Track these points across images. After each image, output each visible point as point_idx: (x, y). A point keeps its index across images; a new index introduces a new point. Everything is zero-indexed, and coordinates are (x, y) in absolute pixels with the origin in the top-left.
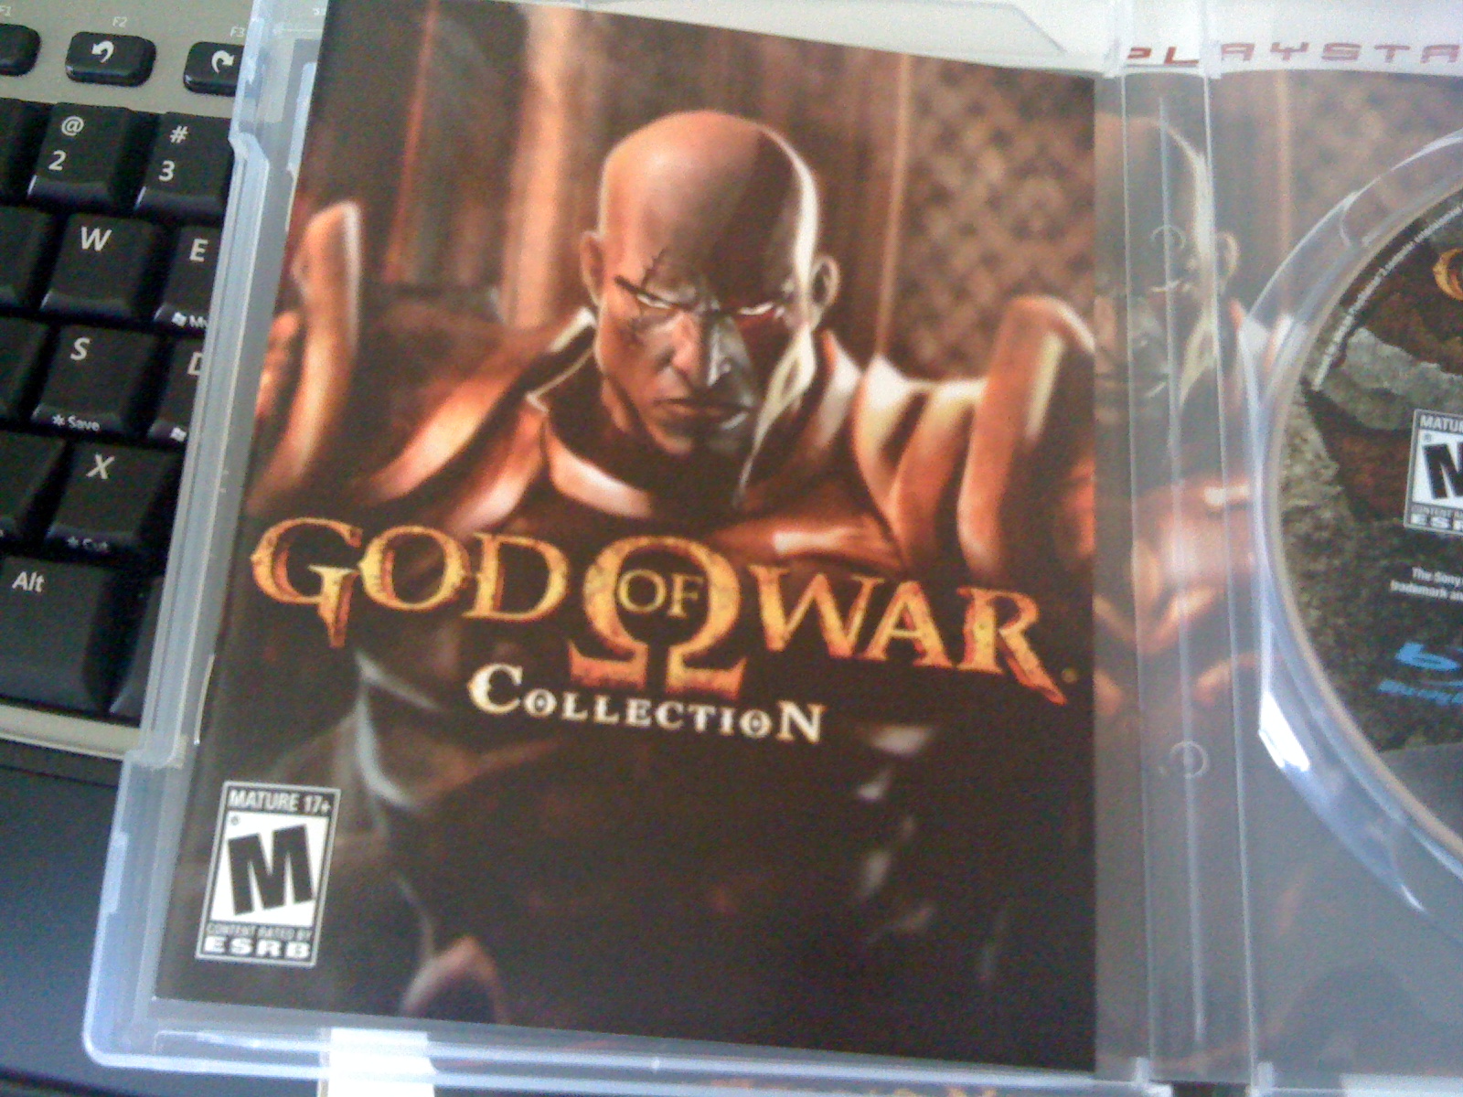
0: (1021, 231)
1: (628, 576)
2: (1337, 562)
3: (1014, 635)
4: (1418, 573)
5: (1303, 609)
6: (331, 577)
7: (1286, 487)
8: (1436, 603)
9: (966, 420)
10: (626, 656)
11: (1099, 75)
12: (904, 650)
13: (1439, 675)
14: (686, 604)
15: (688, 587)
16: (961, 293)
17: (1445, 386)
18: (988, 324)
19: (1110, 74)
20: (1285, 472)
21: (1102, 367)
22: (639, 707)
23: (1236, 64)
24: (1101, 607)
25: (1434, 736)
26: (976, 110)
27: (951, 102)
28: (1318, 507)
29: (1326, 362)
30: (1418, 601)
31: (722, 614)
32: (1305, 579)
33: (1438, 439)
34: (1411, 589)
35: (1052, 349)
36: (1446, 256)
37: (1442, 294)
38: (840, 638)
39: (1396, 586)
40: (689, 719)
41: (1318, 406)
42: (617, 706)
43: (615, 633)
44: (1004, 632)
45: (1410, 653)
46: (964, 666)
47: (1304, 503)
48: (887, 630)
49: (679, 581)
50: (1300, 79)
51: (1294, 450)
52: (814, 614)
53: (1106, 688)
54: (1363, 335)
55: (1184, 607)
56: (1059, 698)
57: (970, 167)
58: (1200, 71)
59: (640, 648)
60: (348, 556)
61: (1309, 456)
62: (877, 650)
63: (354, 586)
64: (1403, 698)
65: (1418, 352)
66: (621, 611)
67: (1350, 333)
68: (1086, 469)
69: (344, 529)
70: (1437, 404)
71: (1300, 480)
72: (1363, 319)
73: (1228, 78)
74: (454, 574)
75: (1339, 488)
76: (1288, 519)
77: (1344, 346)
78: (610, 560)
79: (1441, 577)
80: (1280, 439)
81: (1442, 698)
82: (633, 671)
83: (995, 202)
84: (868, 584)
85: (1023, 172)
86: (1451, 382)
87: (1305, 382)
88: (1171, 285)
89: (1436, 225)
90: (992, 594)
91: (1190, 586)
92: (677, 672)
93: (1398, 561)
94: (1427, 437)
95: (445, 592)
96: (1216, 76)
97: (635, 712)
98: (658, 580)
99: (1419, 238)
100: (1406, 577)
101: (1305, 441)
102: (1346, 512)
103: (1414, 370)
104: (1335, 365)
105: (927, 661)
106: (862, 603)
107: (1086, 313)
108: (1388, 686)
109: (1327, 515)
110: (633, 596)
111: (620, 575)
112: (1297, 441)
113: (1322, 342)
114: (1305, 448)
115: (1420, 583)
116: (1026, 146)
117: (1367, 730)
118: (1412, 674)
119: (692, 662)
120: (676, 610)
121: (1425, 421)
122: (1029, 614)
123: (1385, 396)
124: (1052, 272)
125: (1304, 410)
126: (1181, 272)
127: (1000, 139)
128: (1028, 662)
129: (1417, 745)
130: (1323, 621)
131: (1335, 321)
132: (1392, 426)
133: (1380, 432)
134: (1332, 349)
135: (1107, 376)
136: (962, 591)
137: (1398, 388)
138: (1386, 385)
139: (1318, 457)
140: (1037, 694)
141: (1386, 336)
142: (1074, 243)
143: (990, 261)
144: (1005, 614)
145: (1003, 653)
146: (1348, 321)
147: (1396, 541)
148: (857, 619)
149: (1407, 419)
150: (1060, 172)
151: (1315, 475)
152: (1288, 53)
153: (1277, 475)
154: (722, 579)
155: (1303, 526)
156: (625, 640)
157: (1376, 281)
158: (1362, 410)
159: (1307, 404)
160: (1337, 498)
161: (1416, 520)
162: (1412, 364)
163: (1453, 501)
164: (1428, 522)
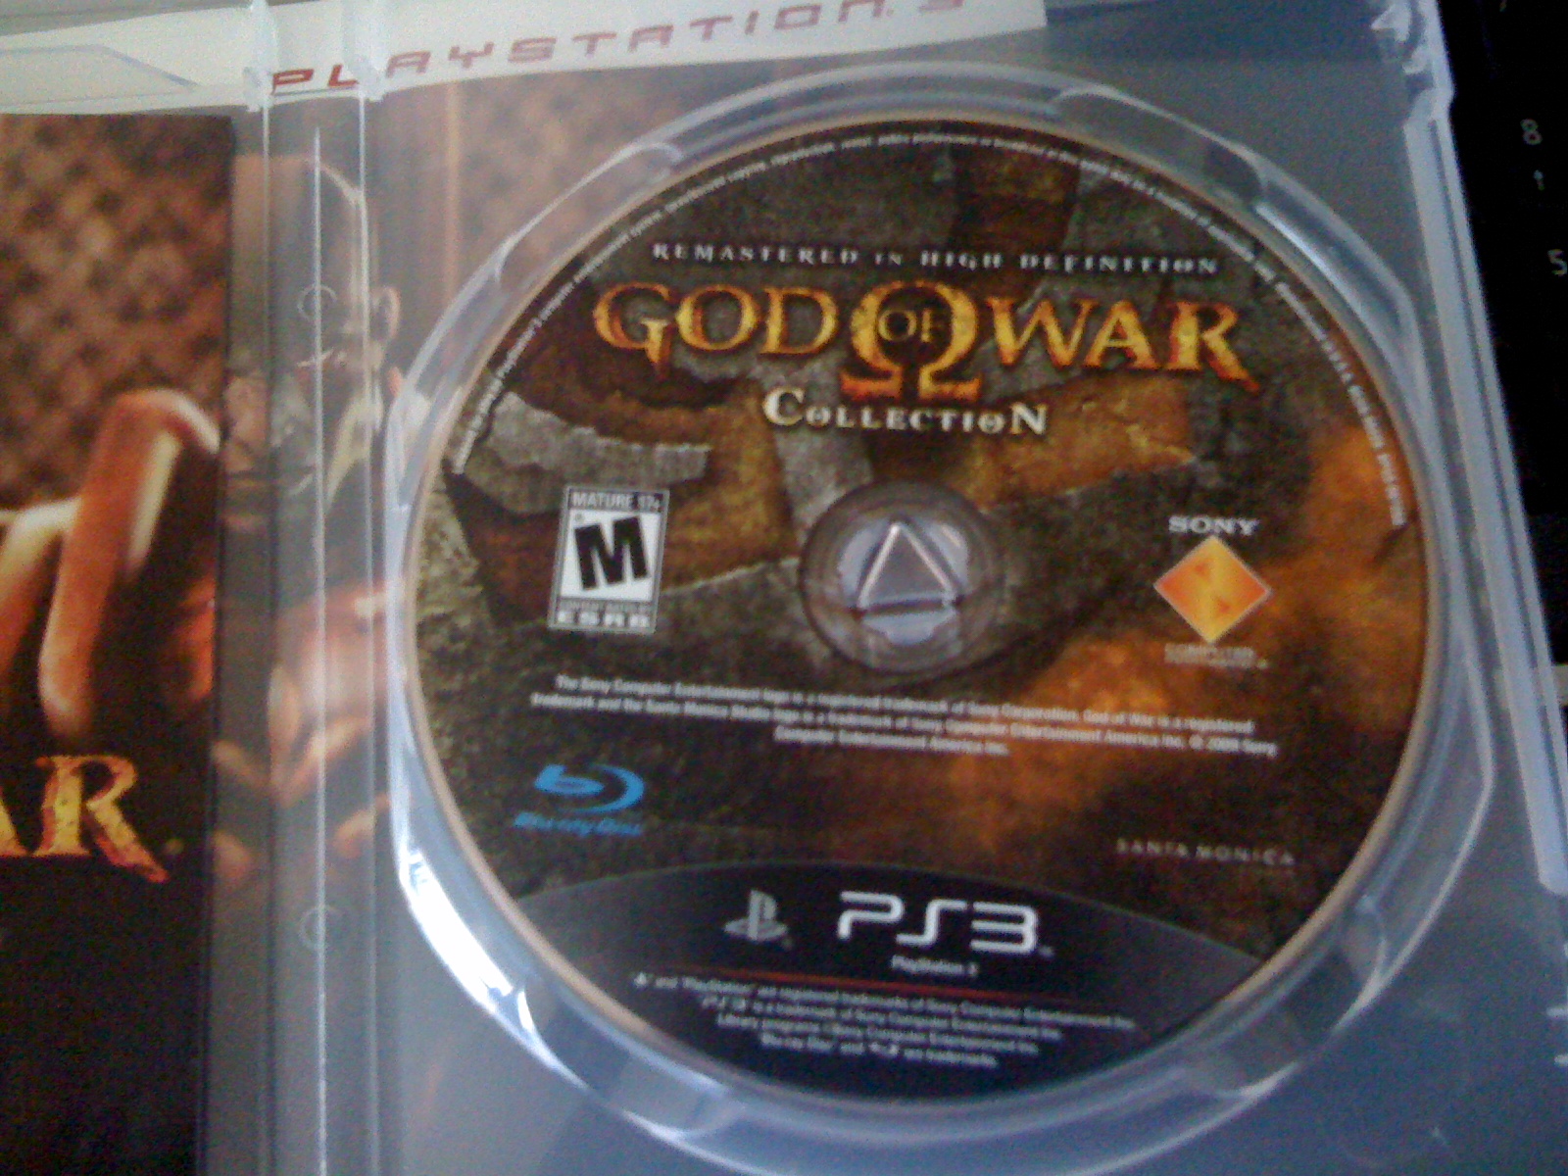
0: (130, 313)
2: (473, 678)
3: (105, 809)
4: (564, 681)
5: (438, 735)
7: (422, 594)
8: (581, 715)
9: (53, 552)
11: (240, 110)
13: (580, 801)
16: (51, 397)
17: (600, 453)
18: (84, 432)
19: (253, 108)
20: (421, 577)
21: (237, 463)
23: (407, 79)
25: (573, 875)
26: (79, 171)
27: (47, 167)
28: (454, 613)
29: (470, 437)
30: (560, 715)
32: (438, 700)
33: (590, 518)
34: (554, 701)
35: (165, 452)
36: (609, 295)
37: (604, 344)
39: (538, 699)
41: (459, 491)
44: (92, 805)
45: (551, 778)
47: (439, 610)
51: (431, 548)
53: (230, 852)
54: (513, 400)
55: (321, 747)
56: (159, 875)
57: (69, 243)
61: (448, 553)
64: (540, 833)
65: (571, 416)
67: (496, 403)
68: (204, 594)
70: (590, 477)
71: (436, 584)
72: (512, 382)
75: (479, 589)
76: (423, 630)
77: (491, 416)
79: (588, 684)
80: (419, 535)
81: (584, 828)
83: (98, 280)
85: (135, 240)
86: (608, 448)
87: (446, 464)
88: (319, 358)
89: (598, 260)
90: (79, 760)
91: (331, 718)
93: (541, 669)
94: (579, 517)
99: (578, 279)
100: (549, 687)
101: (443, 535)
102: (486, 616)
103: (567, 438)
104: (479, 442)
107: (215, 404)
108: (526, 820)
109: (464, 622)
112: (436, 537)
113: (467, 413)
114: (444, 544)
115: (565, 692)
116: (139, 208)
117: (500, 872)
118: (552, 803)
121: (577, 498)
122: (125, 778)
123: (534, 471)
124: (165, 359)
125: (444, 499)
127: (107, 204)
129: (556, 888)
130: (456, 749)
131: (482, 385)
132: (542, 507)
133: (532, 517)
134: (477, 422)
135: (247, 475)
136: (42, 762)
137: (549, 460)
138: (535, 459)
139: (458, 553)
141: (537, 400)
142: (198, 319)
143: (89, 354)
145: (89, 830)
146: (496, 385)
147: (539, 645)
149: (557, 496)
150: (181, 235)
151: (454, 574)
152: (468, 59)
153: (415, 575)
155: (439, 639)
157: (528, 335)
158: (506, 490)
159: (448, 492)
160: (475, 601)
161: (562, 619)
162: (565, 430)
163: (604, 590)
164: (576, 619)
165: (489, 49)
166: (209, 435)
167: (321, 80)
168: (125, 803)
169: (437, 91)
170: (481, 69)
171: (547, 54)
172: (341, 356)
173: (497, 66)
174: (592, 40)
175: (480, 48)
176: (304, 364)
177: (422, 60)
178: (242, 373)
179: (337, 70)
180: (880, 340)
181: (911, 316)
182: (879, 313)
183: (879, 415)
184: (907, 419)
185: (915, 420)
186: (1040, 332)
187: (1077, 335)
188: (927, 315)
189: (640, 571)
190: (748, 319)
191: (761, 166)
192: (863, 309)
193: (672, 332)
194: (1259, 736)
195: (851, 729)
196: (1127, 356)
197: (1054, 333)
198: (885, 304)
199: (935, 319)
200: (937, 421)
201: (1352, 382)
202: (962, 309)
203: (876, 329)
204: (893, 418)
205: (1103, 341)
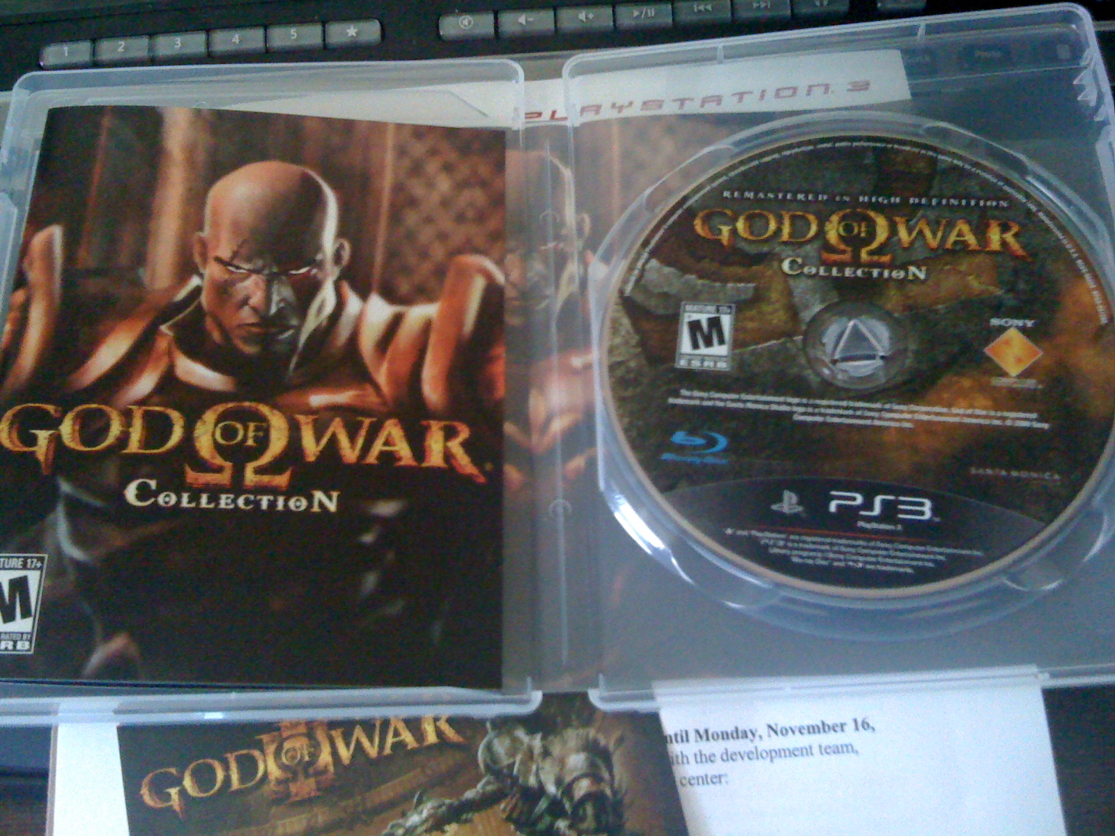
0: (460, 218)
1: (221, 425)
2: (638, 390)
3: (455, 446)
4: (684, 392)
5: (621, 416)
6: (43, 436)
7: (611, 351)
8: (694, 408)
9: (427, 327)
10: (219, 470)
11: (509, 129)
12: (388, 458)
13: (695, 447)
14: (256, 439)
15: (257, 429)
16: (424, 255)
17: (699, 287)
18: (440, 272)
19: (515, 128)
20: (610, 343)
21: (510, 293)
22: (227, 498)
23: (590, 117)
24: (509, 428)
25: (693, 482)
26: (434, 152)
27: (419, 149)
28: (628, 361)
29: (633, 279)
30: (684, 409)
31: (278, 443)
32: (621, 401)
33: (695, 317)
34: (680, 401)
35: (479, 284)
36: (701, 214)
37: (699, 236)
38: (350, 453)
39: (671, 401)
40: (258, 503)
41: (628, 304)
42: (214, 498)
43: (213, 458)
44: (450, 444)
45: (679, 437)
46: (425, 465)
47: (619, 359)
48: (378, 447)
49: (252, 426)
50: (626, 122)
51: (615, 329)
52: (333, 440)
53: (512, 474)
54: (654, 263)
55: (558, 426)
56: (482, 479)
57: (430, 185)
58: (568, 123)
59: (228, 465)
60: (54, 423)
61: (623, 333)
62: (372, 458)
63: (57, 440)
64: (675, 463)
65: (684, 270)
66: (217, 446)
67: (647, 261)
68: (500, 350)
69: (50, 408)
70: (695, 297)
71: (617, 347)
72: (653, 254)
73: (584, 125)
74: (115, 429)
75: (639, 350)
76: (612, 368)
77: (643, 270)
78: (210, 416)
79: (696, 393)
80: (608, 323)
81: (698, 460)
82: (224, 478)
83: (445, 203)
84: (367, 421)
85: (461, 186)
86: (703, 285)
87: (621, 292)
88: (551, 245)
89: (697, 197)
90: (443, 423)
91: (562, 412)
92: (250, 477)
93: (673, 386)
94: (689, 317)
95: (110, 439)
96: (577, 124)
97: (224, 501)
98: (239, 426)
99: (685, 207)
100: (677, 395)
101: (621, 324)
102: (644, 362)
103: (683, 280)
104: (638, 281)
105: (402, 463)
106: (363, 432)
107: (500, 262)
108: (667, 456)
109: (633, 364)
110: (224, 436)
111: (216, 425)
112: (617, 325)
113: (631, 269)
114: (621, 328)
115: (685, 397)
116: (464, 170)
117: (655, 481)
118: (681, 449)
119: (259, 471)
120: (250, 442)
121: (688, 308)
122: (464, 433)
123: (665, 295)
124: (479, 241)
125: (620, 307)
126: (558, 237)
127: (448, 168)
128: (464, 461)
129: (684, 489)
130: (631, 423)
131: (638, 255)
132: (670, 311)
133: (661, 317)
134: (636, 272)
135: (515, 299)
136: (424, 423)
137: (673, 290)
138: (665, 289)
139: (628, 332)
140: (469, 479)
141: (667, 262)
142: (493, 224)
143: (443, 237)
144: (450, 434)
145: (448, 456)
146: (645, 255)
147: (671, 376)
148: (360, 442)
149: (678, 306)
150: (483, 184)
151: (626, 343)
152: (621, 108)
153: (606, 344)
154: (278, 423)
155: (620, 372)
156: (219, 461)
157: (661, 232)
158: (652, 304)
159: (622, 304)
160: (638, 355)
161: (682, 363)
162: (682, 276)
163: (703, 350)
164: (689, 363)
165: (631, 104)
166: (500, 277)
167: (546, 116)
168: (466, 445)
169: (607, 123)
170: (627, 113)
171: (660, 107)
172: (561, 245)
173: (635, 112)
174: (682, 102)
175: (627, 104)
176: (543, 248)
177: (597, 108)
178: (512, 251)
179: (554, 113)
180: (839, 235)
181: (855, 225)
182: (840, 222)
183: (841, 270)
184: (855, 272)
185: (859, 273)
186: (921, 232)
187: (940, 234)
188: (863, 225)
189: (721, 342)
190: (773, 226)
191: (776, 156)
192: (831, 222)
193: (734, 232)
194: (1039, 420)
195: (833, 415)
196: (965, 244)
197: (928, 234)
198: (843, 219)
199: (867, 226)
200: (871, 274)
201: (1078, 258)
202: (881, 223)
203: (837, 231)
204: (848, 272)
205: (952, 238)
